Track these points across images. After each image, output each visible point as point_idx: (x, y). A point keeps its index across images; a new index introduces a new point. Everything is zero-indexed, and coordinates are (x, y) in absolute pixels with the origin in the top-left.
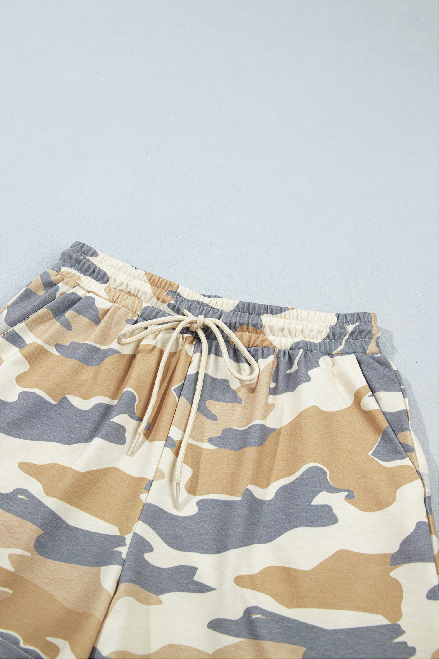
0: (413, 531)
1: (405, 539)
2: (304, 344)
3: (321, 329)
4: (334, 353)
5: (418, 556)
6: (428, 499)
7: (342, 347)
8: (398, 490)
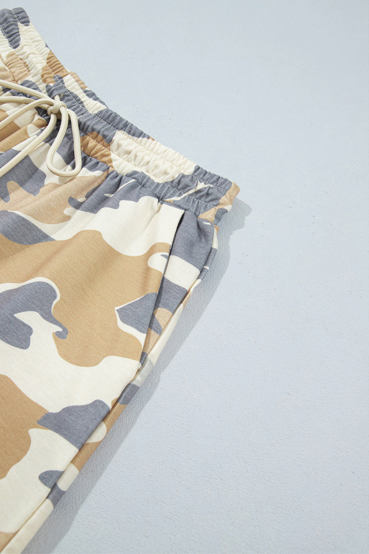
0: (85, 405)
1: (72, 406)
2: (141, 177)
3: (169, 171)
4: (167, 200)
5: (68, 431)
6: (131, 387)
7: (179, 199)
8: (108, 357)
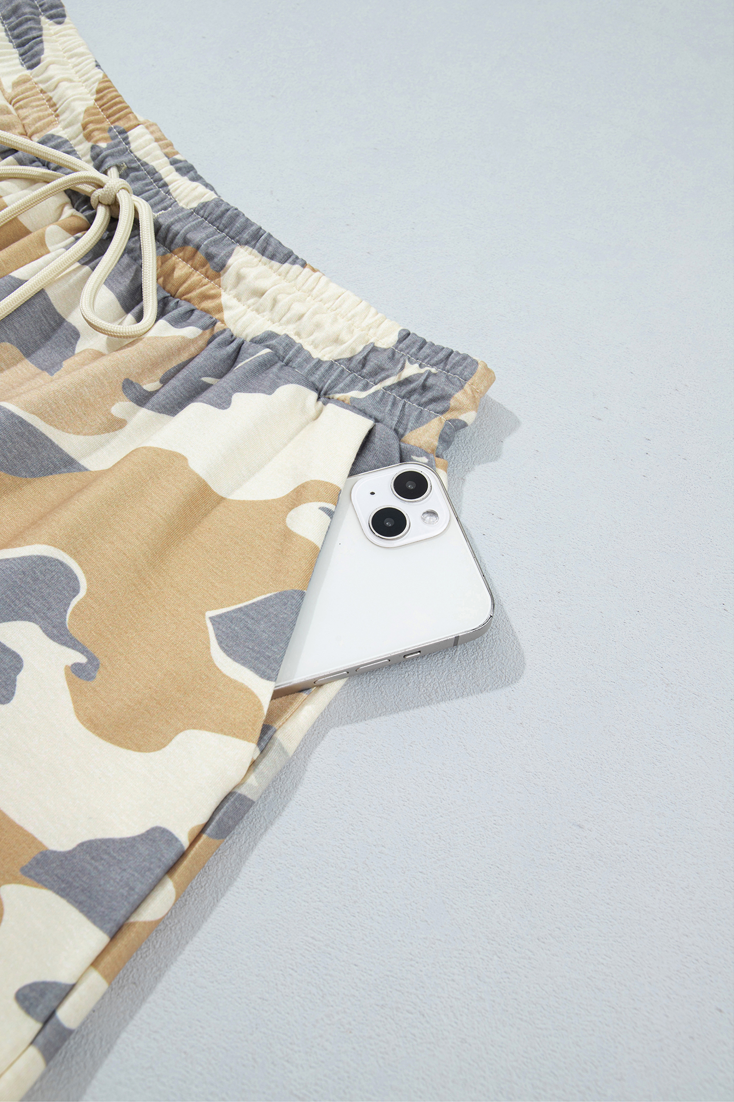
0: (130, 838)
1: (100, 840)
2: (284, 344)
3: (344, 336)
4: (337, 396)
5: (88, 894)
6: (235, 800)
7: (363, 395)
8: (188, 732)
